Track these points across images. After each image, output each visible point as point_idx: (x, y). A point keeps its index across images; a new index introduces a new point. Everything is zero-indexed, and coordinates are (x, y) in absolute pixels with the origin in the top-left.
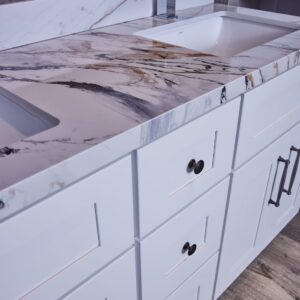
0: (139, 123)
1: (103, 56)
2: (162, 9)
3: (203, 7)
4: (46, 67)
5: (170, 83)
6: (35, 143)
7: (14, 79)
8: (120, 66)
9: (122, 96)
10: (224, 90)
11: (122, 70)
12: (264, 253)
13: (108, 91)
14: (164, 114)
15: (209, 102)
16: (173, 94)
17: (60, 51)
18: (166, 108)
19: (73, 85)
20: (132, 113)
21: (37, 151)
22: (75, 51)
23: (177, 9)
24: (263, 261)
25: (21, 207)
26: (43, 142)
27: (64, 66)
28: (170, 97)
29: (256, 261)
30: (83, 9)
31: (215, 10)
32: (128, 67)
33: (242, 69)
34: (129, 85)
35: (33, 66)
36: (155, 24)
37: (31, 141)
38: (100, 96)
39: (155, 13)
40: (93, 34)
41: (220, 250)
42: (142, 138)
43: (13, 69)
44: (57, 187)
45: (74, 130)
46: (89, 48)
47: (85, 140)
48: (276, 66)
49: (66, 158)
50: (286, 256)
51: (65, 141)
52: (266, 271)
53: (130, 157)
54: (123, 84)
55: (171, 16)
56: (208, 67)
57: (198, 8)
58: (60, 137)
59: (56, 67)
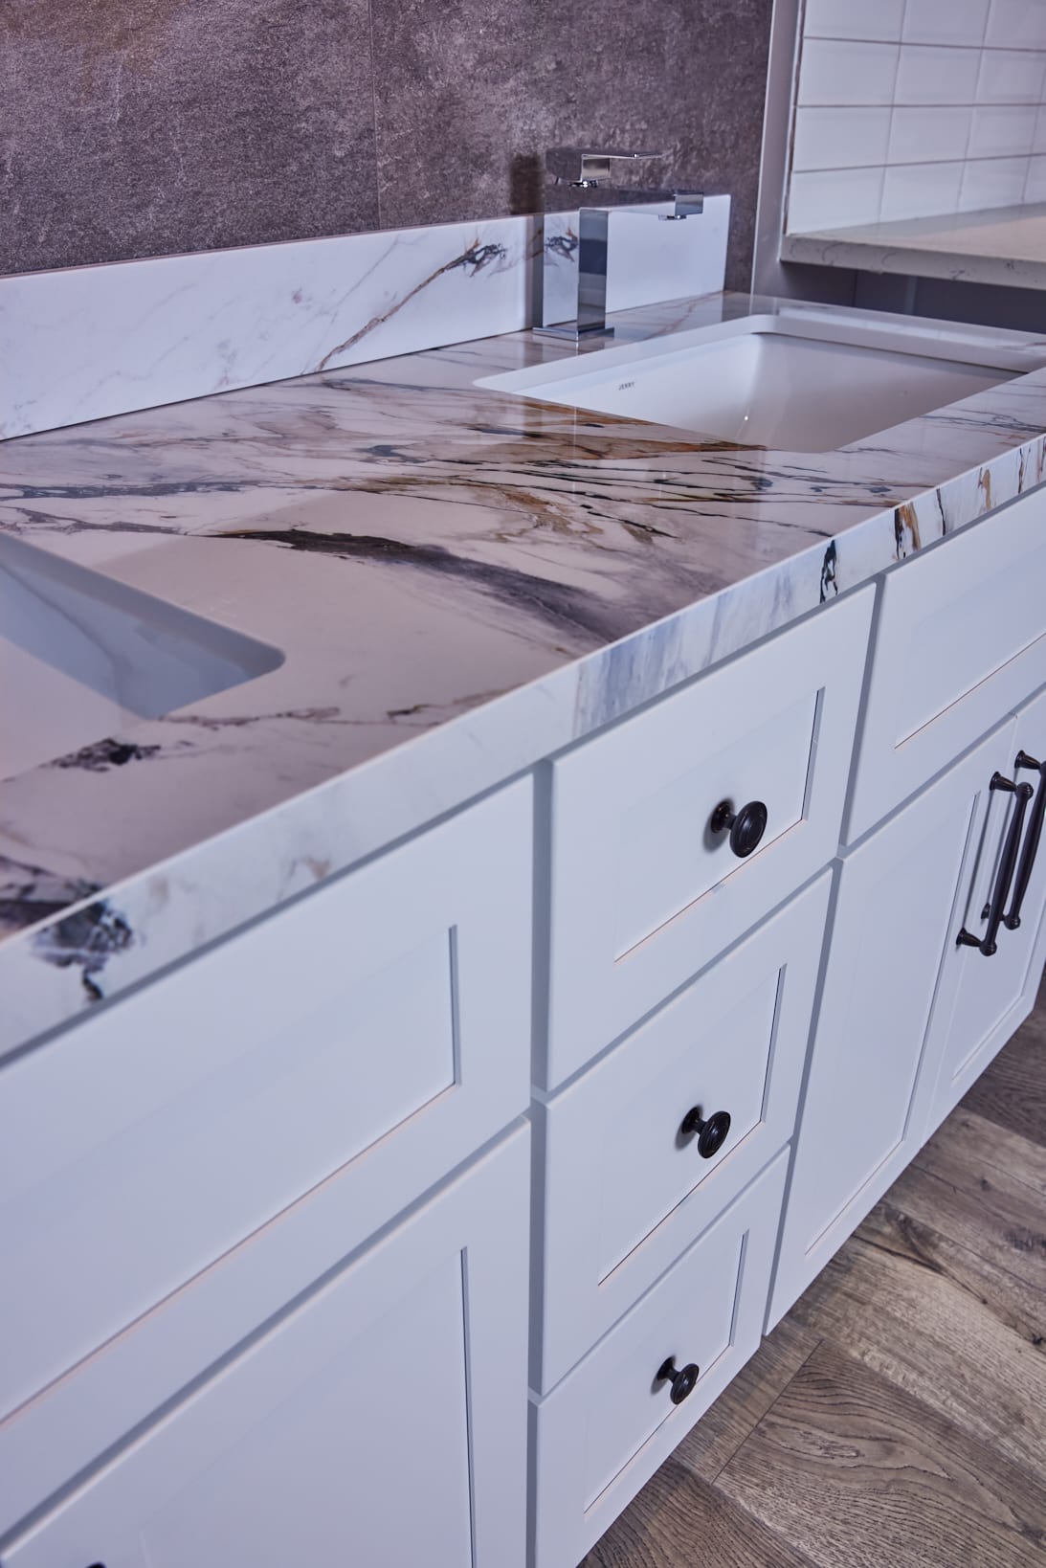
0: (573, 657)
1: (384, 451)
2: (562, 307)
3: (692, 303)
4: (191, 487)
5: (644, 532)
6: (210, 724)
7: (81, 525)
8: (453, 481)
9: (485, 573)
10: (831, 554)
11: (464, 494)
12: (911, 1177)
13: (433, 558)
14: (649, 629)
15: (784, 591)
16: (663, 565)
17: (229, 437)
18: (653, 609)
19: (301, 540)
20: (538, 628)
21: (227, 749)
22: (280, 438)
23: (612, 304)
24: (906, 1209)
25: (186, 946)
26: (240, 722)
27: (255, 483)
28: (658, 575)
29: (883, 1210)
30: (297, 298)
31: (729, 314)
32: (483, 485)
33: (880, 488)
34: (501, 538)
35: (141, 483)
36: (535, 356)
37: (194, 720)
38: (409, 577)
39: (534, 319)
40: (328, 384)
41: (793, 1142)
42: (580, 711)
43: (72, 493)
44: (306, 878)
45: (344, 683)
46: (331, 428)
47: (392, 714)
48: (985, 482)
49: (340, 770)
50: (984, 1184)
51: (317, 715)
52: (917, 1244)
53: (528, 781)
54: (482, 537)
55: (593, 329)
56: (760, 484)
57: (676, 304)
58: (301, 706)
59: (228, 487)
